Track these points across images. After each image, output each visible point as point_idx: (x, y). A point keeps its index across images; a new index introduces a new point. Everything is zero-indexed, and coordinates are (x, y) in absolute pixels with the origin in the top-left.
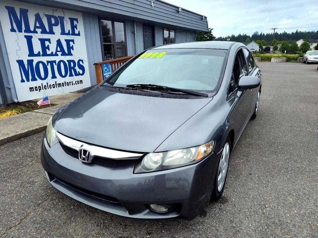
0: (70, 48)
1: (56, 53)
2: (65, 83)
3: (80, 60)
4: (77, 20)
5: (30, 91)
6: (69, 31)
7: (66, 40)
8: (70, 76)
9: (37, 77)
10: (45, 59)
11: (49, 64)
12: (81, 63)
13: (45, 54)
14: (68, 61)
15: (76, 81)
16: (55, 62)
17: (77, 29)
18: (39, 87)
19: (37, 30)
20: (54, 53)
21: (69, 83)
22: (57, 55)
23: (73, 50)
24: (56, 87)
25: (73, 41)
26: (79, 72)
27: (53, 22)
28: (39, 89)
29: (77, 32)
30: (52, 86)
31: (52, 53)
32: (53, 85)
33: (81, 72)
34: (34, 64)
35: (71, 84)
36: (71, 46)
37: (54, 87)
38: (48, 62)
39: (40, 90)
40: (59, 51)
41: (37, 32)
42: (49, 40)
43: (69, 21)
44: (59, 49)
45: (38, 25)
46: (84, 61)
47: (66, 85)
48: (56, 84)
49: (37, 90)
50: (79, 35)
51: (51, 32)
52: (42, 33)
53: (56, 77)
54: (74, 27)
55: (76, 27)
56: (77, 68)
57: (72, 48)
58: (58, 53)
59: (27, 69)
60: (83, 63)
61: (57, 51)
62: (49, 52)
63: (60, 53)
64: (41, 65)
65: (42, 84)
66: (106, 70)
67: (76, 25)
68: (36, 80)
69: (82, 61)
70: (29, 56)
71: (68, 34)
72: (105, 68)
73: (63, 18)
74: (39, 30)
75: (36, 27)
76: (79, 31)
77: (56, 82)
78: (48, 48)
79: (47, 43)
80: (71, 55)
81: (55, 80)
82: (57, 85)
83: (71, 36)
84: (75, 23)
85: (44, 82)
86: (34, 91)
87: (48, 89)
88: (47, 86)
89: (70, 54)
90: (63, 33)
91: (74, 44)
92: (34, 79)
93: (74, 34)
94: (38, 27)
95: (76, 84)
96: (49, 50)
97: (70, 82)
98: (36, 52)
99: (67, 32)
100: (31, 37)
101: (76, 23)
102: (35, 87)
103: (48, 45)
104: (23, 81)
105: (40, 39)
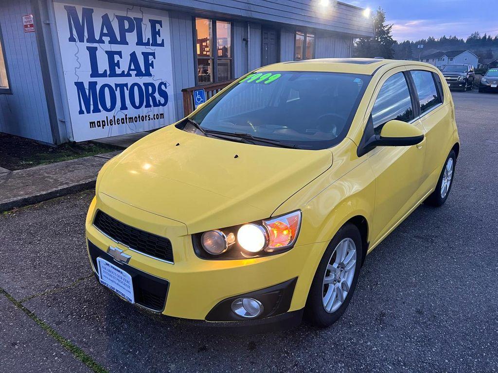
0: (148, 65)
1: (128, 72)
2: (139, 117)
3: (162, 83)
4: (160, 23)
5: (91, 127)
6: (149, 39)
7: (143, 53)
8: (146, 107)
9: (100, 107)
10: (112, 81)
11: (118, 88)
12: (163, 87)
13: (113, 74)
14: (144, 84)
15: (154, 115)
16: (126, 85)
17: (160, 37)
18: (103, 121)
19: (104, 38)
20: (126, 73)
21: (144, 117)
22: (130, 75)
23: (153, 68)
24: (127, 123)
25: (153, 54)
26: (159, 101)
27: (127, 26)
28: (102, 124)
29: (159, 41)
30: (120, 120)
31: (123, 72)
32: (122, 119)
33: (162, 101)
34: (98, 88)
35: (147, 118)
36: (150, 62)
37: (124, 123)
38: (117, 85)
39: (104, 125)
40: (133, 70)
41: (103, 42)
42: (119, 53)
43: (149, 25)
44: (133, 67)
45: (105, 31)
46: (167, 85)
47: (141, 120)
48: (126, 118)
49: (100, 126)
50: (162, 45)
51: (124, 42)
52: (110, 42)
53: (126, 108)
54: (155, 33)
55: (159, 33)
56: (157, 95)
57: (152, 65)
58: (131, 72)
59: (88, 95)
60: (166, 88)
61: (130, 69)
62: (118, 71)
63: (133, 73)
64: (107, 90)
65: (107, 117)
66: (199, 100)
67: (159, 30)
68: (99, 111)
69: (165, 84)
70: (92, 76)
71: (147, 44)
72: (198, 97)
73: (141, 20)
74: (106, 39)
75: (102, 34)
76: (163, 40)
77: (126, 115)
78: (118, 65)
79: (117, 58)
80: (150, 75)
81: (125, 112)
82: (128, 120)
83: (150, 47)
84: (158, 26)
85: (110, 115)
86: (95, 127)
87: (115, 124)
88: (113, 120)
89: (148, 74)
90: (140, 42)
91: (155, 59)
92: (96, 110)
93: (155, 44)
94: (105, 35)
95: (155, 119)
96: (119, 68)
97: (146, 116)
98: (101, 71)
99: (145, 41)
100: (96, 49)
101: (160, 28)
102: (98, 122)
103: (118, 61)
104: (81, 112)
105: (106, 52)
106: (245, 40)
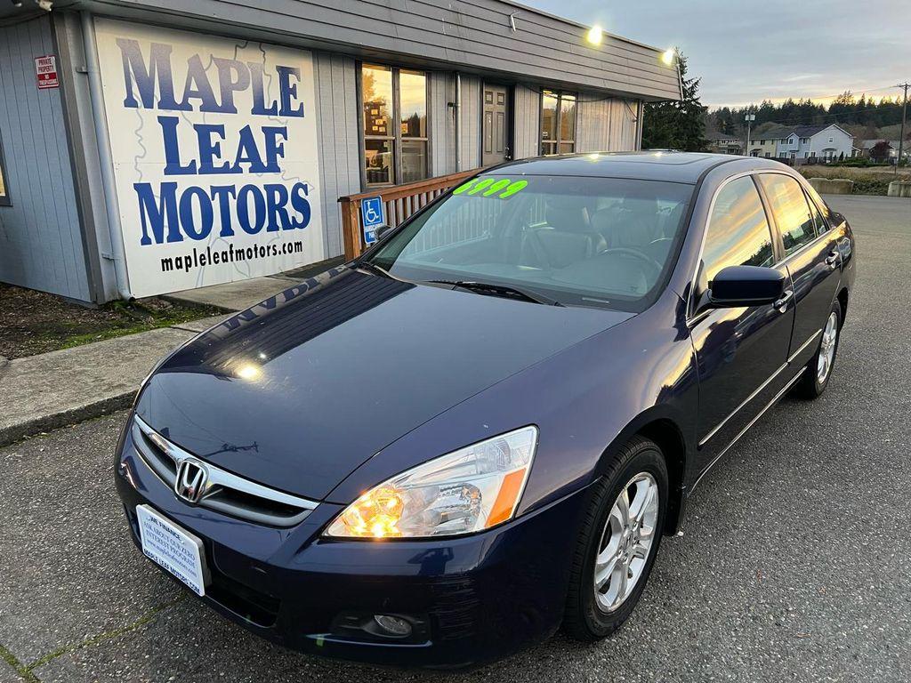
0: (274, 151)
1: (236, 164)
2: (256, 249)
3: (298, 186)
4: (296, 72)
5: (164, 270)
6: (275, 102)
7: (264, 129)
8: (269, 229)
9: (182, 231)
10: (205, 182)
11: (217, 195)
12: (301, 192)
13: (207, 168)
14: (266, 187)
15: (284, 245)
16: (232, 189)
17: (296, 98)
18: (186, 258)
19: (191, 101)
20: (231, 166)
21: (266, 249)
22: (240, 171)
23: (283, 156)
24: (232, 260)
25: (283, 131)
26: (294, 218)
27: (235, 78)
28: (185, 263)
29: (295, 107)
30: (220, 256)
31: (227, 164)
32: (223, 253)
33: (300, 218)
34: (179, 194)
35: (271, 251)
36: (278, 145)
37: (226, 260)
38: (214, 189)
39: (188, 266)
40: (244, 160)
41: (190, 108)
42: (220, 129)
43: (276, 76)
44: (244, 155)
45: (194, 87)
46: (309, 188)
47: (259, 254)
48: (231, 252)
49: (181, 267)
50: (300, 113)
51: (229, 108)
52: (203, 109)
53: (232, 233)
54: (287, 92)
55: (294, 91)
56: (289, 207)
57: (281, 151)
58: (241, 164)
59: (158, 207)
60: (307, 194)
61: (239, 159)
62: (217, 163)
63: (246, 166)
64: (195, 198)
65: (195, 250)
66: (371, 216)
67: (295, 85)
68: (181, 238)
69: (305, 188)
70: (167, 172)
71: (273, 112)
72: (370, 211)
73: (262, 66)
74: (196, 103)
75: (188, 94)
76: (302, 104)
77: (231, 246)
78: (217, 150)
79: (215, 137)
80: (278, 170)
81: (229, 239)
82: (234, 255)
83: (278, 117)
84: (292, 79)
85: (201, 246)
86: (172, 269)
87: (210, 263)
88: (206, 255)
89: (274, 168)
90: (259, 109)
91: (286, 139)
92: (175, 237)
93: (287, 112)
94: (195, 95)
95: (285, 252)
96: (219, 157)
97: (269, 248)
98: (184, 162)
99: (268, 105)
100: (176, 120)
101: (296, 82)
102: (177, 259)
103: (218, 144)
104: (146, 241)
105: (196, 127)
106: (453, 105)
